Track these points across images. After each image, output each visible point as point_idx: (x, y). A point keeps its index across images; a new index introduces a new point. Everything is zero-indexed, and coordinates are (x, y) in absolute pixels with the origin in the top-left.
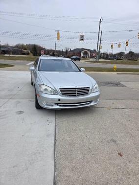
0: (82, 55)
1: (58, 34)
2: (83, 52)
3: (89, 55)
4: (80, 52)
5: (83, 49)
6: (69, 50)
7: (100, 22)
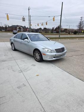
0: (18, 30)
1: (8, 16)
2: (18, 27)
3: (22, 30)
4: (16, 28)
5: (18, 26)
6: (8, 26)
7: (29, 10)
